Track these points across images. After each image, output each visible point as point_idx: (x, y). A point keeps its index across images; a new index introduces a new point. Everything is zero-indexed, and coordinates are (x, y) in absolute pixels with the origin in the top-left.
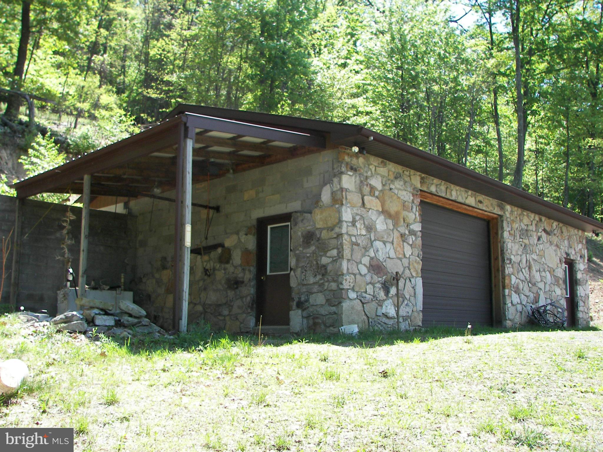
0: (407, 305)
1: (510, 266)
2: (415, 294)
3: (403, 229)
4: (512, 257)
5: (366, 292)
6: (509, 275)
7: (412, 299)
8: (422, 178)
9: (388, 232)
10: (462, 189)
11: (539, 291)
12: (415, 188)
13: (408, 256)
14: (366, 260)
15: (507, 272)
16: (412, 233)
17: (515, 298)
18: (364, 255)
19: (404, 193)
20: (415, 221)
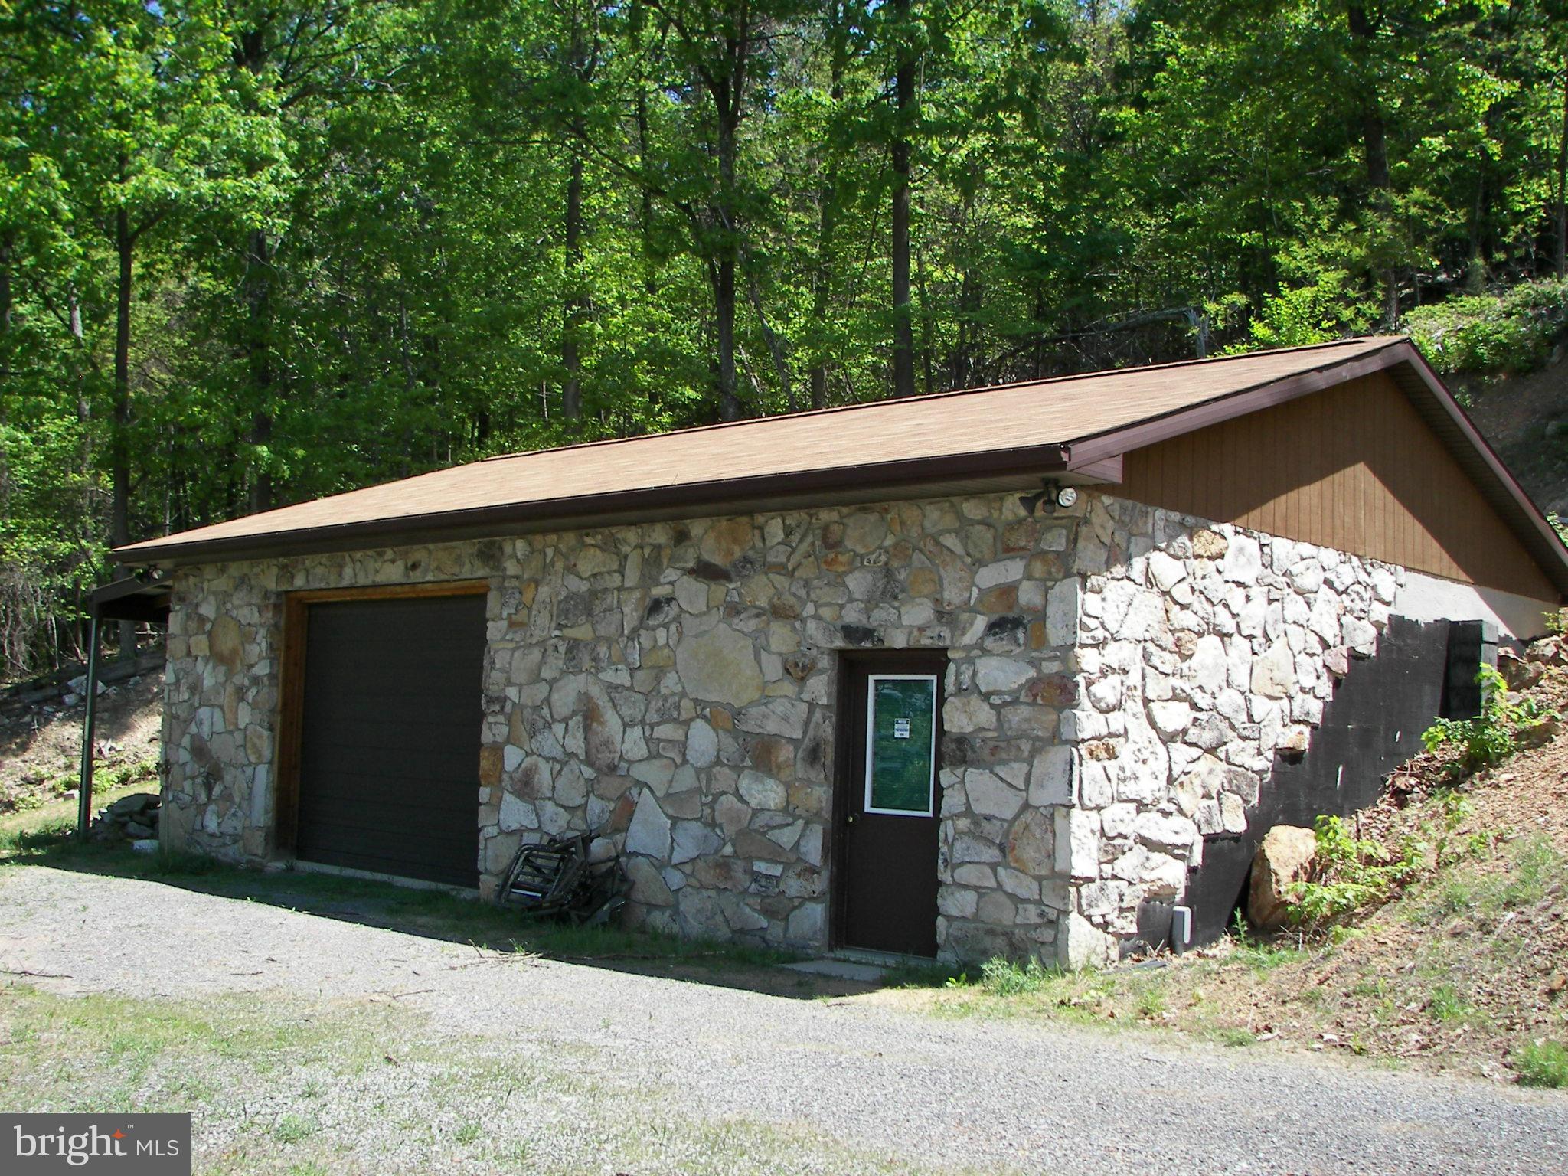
0: (234, 815)
1: (501, 718)
2: (250, 794)
3: (240, 679)
4: (512, 692)
5: (182, 791)
6: (497, 749)
7: (245, 804)
8: (283, 568)
9: (218, 687)
10: (370, 553)
11: (635, 792)
12: (266, 595)
13: (242, 726)
14: (186, 741)
15: (486, 737)
16: (256, 680)
17: (514, 812)
18: (183, 734)
19: (246, 611)
20: (261, 658)
